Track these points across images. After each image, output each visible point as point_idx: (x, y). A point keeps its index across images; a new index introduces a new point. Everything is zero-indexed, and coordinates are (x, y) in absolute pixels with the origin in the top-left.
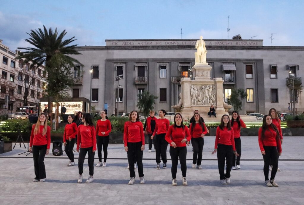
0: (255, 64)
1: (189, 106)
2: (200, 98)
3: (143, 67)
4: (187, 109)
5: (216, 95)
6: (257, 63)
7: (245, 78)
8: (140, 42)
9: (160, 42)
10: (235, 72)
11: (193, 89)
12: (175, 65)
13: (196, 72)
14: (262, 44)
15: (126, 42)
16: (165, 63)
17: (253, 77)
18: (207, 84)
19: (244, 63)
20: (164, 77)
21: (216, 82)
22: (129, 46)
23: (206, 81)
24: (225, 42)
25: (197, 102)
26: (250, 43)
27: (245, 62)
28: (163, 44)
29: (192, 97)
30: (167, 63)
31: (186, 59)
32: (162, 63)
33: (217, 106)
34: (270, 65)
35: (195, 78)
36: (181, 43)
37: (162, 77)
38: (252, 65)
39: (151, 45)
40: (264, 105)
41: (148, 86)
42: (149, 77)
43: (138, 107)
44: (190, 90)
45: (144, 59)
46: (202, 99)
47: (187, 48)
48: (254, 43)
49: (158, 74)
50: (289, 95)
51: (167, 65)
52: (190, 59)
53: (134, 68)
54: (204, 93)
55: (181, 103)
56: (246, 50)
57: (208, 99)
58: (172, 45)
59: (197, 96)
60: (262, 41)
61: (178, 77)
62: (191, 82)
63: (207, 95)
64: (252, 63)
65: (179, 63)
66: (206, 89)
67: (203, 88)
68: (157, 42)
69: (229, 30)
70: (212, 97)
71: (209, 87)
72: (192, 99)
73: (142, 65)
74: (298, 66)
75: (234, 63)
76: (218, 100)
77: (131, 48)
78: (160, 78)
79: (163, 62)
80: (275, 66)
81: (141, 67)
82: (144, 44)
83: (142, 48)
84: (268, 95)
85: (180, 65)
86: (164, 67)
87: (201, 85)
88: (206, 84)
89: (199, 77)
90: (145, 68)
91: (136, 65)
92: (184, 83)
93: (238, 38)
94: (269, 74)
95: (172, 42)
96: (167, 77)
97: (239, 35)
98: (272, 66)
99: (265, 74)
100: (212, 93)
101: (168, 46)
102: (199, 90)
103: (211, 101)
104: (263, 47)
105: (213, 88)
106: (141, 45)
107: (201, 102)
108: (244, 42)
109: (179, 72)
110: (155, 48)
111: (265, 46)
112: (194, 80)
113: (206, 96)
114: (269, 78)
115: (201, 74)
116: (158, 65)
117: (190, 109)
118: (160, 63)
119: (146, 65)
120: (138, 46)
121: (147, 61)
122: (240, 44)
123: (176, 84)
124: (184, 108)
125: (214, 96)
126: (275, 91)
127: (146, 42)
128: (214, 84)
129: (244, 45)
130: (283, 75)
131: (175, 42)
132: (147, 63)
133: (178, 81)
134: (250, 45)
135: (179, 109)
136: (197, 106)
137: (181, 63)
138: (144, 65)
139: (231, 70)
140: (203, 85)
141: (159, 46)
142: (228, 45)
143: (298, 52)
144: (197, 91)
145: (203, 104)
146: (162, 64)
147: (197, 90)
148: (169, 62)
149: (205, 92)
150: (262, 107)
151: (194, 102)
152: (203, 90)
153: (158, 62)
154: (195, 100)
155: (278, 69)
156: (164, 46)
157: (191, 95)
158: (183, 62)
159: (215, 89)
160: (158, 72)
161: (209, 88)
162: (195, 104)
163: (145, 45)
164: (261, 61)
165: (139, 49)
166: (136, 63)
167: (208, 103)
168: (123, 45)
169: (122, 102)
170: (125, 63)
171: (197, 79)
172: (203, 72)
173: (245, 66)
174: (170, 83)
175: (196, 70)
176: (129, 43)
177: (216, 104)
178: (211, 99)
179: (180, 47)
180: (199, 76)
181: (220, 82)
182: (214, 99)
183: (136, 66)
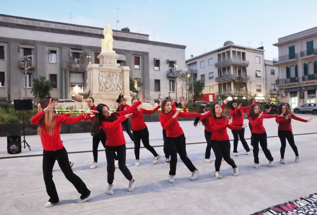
0: (142, 56)
1: (98, 93)
2: (108, 85)
3: (30, 49)
4: (96, 96)
5: (123, 82)
6: (143, 56)
7: (133, 68)
8: (25, 21)
9: (49, 23)
10: (124, 62)
11: (102, 76)
12: (66, 51)
13: (103, 60)
14: (148, 39)
15: (7, 18)
16: (55, 48)
17: (140, 68)
18: (115, 72)
19: (133, 55)
20: (54, 63)
21: (123, 71)
22: (11, 24)
23: (114, 69)
24: (117, 32)
25: (105, 89)
26: (138, 37)
27: (133, 53)
28: (53, 26)
29: (101, 84)
30: (57, 48)
31: (77, 46)
32: (51, 47)
33: (124, 94)
34: (155, 59)
35: (103, 65)
36: (72, 28)
37: (51, 62)
38: (139, 57)
39: (38, 26)
40: (149, 93)
41: (35, 71)
42: (36, 60)
43: (33, 93)
44: (99, 77)
45: (31, 40)
46: (109, 86)
47: (78, 34)
48: (142, 37)
49: (47, 59)
50: (168, 86)
51: (57, 49)
52: (82, 45)
53: (19, 49)
54: (111, 80)
55: (89, 90)
56: (135, 42)
57: (115, 86)
58: (63, 29)
59: (105, 83)
60: (148, 36)
61: (69, 63)
62: (99, 69)
63: (115, 82)
64: (140, 55)
65: (70, 49)
66: (114, 76)
67: (110, 76)
68: (46, 23)
69: (118, 22)
70: (120, 85)
71: (117, 74)
72: (100, 86)
73: (29, 48)
74: (176, 61)
75: (124, 54)
76: (125, 87)
77: (14, 26)
78: (50, 63)
79: (53, 46)
80: (159, 59)
81: (28, 49)
82: (30, 23)
83: (28, 28)
84: (152, 85)
85: (71, 51)
86: (55, 52)
87: (109, 73)
88: (113, 72)
89: (106, 65)
90: (32, 51)
91: (21, 46)
92: (92, 70)
93: (127, 31)
94: (153, 66)
95: (63, 25)
96: (57, 62)
97: (128, 27)
98: (156, 59)
99: (150, 66)
100: (119, 81)
101: (59, 30)
102: (107, 78)
103: (119, 89)
104: (149, 41)
105: (120, 76)
106: (27, 24)
107: (109, 90)
108: (133, 35)
109: (70, 58)
110: (44, 30)
111: (151, 41)
112: (102, 67)
113: (114, 84)
114: (153, 70)
115: (108, 61)
116: (47, 49)
117: (98, 96)
118: (49, 47)
119: (34, 48)
120: (23, 25)
121: (34, 43)
122: (130, 36)
123: (68, 70)
124: (92, 94)
125: (121, 84)
126: (157, 82)
127: (33, 21)
128: (121, 72)
129: (132, 38)
130: (165, 68)
131: (66, 26)
132: (34, 45)
133: (69, 68)
134: (138, 38)
135: (87, 96)
136: (106, 93)
137: (72, 49)
138: (31, 48)
139: (121, 60)
140: (111, 72)
141: (48, 28)
142: (119, 36)
143: (176, 49)
144: (105, 79)
145: (111, 91)
146: (52, 49)
147: (105, 77)
148: (59, 46)
149: (113, 80)
150: (147, 95)
151: (102, 89)
152: (111, 77)
153: (47, 46)
154: (103, 87)
155: (161, 62)
156: (54, 29)
157: (99, 82)
158: (75, 48)
159: (122, 77)
160: (47, 56)
161: (117, 76)
162: (103, 91)
163: (31, 25)
164: (147, 54)
165: (24, 28)
166: (21, 44)
167: (116, 90)
168: (4, 21)
169: (4, 88)
170: (7, 43)
171: (105, 66)
172: (110, 60)
173: (133, 57)
174: (61, 69)
175: (104, 57)
176: (11, 20)
177: (124, 92)
178: (119, 86)
179: (71, 32)
180: (106, 63)
181: (127, 70)
182: (121, 86)
183: (21, 48)
